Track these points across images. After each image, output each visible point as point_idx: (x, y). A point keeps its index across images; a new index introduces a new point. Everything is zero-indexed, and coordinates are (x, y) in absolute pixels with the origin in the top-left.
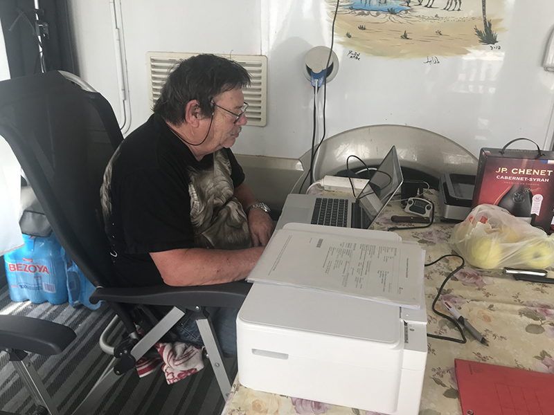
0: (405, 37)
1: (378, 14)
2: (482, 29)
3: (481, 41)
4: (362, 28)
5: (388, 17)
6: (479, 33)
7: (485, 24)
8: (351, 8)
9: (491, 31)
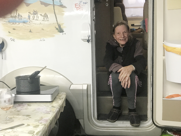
0: (30, 31)
1: (19, 24)
2: (57, 27)
3: (58, 32)
4: (14, 29)
5: (23, 25)
6: (57, 29)
7: (58, 25)
8: (9, 22)
9: (61, 28)
